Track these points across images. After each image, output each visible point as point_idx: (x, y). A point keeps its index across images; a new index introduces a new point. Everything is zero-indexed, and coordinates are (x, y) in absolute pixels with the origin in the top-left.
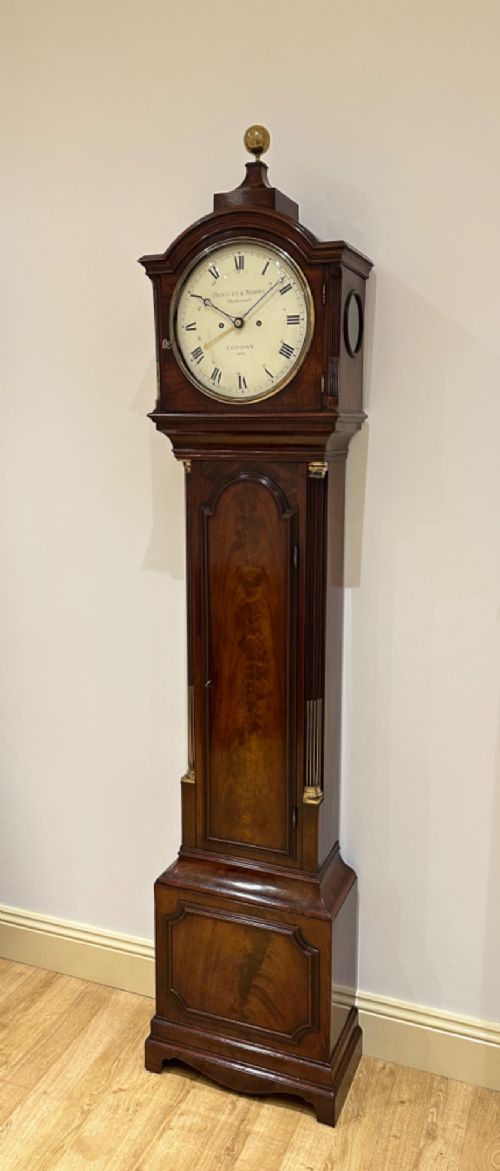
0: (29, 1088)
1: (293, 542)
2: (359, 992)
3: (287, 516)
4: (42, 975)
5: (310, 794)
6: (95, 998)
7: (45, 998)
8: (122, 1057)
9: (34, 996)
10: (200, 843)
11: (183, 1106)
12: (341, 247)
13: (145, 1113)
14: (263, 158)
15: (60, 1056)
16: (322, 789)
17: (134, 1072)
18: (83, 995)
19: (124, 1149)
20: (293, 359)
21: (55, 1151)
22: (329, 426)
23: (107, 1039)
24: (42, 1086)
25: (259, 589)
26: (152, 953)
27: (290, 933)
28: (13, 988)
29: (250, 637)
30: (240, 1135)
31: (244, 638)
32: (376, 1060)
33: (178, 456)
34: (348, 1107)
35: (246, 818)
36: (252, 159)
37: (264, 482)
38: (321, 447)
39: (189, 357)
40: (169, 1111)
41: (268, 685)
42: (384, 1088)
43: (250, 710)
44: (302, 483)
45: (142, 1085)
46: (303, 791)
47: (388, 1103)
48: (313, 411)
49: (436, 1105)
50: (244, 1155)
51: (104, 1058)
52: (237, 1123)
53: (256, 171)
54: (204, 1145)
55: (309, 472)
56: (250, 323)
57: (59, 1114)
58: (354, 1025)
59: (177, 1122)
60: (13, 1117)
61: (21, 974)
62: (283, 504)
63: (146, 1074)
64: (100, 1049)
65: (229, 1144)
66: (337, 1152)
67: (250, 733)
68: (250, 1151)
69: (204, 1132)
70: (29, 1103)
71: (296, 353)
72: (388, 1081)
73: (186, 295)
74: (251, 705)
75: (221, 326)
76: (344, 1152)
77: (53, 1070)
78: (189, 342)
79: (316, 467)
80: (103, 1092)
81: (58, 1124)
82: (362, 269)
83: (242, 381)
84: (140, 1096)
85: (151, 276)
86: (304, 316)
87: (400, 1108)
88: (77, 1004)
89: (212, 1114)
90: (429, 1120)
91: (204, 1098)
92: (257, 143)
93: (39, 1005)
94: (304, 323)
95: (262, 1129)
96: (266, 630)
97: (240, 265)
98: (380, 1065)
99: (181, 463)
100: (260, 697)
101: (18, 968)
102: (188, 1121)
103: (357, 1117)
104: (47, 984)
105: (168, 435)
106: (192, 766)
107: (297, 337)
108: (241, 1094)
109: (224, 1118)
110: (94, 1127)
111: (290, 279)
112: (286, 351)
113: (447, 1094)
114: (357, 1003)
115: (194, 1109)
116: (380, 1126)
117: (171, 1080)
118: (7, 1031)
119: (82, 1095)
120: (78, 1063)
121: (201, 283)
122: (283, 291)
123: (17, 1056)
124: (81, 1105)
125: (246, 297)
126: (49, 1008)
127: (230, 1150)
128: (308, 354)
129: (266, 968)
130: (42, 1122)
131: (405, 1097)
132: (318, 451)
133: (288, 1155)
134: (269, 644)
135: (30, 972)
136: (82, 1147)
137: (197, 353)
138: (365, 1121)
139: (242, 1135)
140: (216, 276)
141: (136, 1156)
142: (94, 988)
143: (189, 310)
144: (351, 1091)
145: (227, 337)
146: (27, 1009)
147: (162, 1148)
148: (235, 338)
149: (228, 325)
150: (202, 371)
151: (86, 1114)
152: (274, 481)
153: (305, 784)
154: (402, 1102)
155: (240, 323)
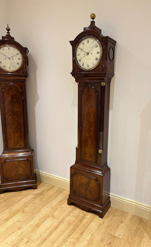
0: (45, 205)
1: (98, 99)
2: (110, 194)
3: (97, 94)
4: (51, 186)
5: (100, 151)
6: (60, 191)
7: (51, 190)
8: (63, 202)
9: (49, 190)
10: (79, 160)
11: (73, 212)
12: (107, 37)
13: (66, 212)
14: (94, 20)
15: (52, 200)
16: (103, 150)
17: (65, 205)
18: (58, 190)
19: (61, 218)
20: (98, 61)
21: (48, 217)
22: (104, 75)
23: (61, 198)
24: (47, 205)
25: (91, 109)
26: (69, 182)
27: (95, 178)
28: (45, 188)
29: (89, 119)
30: (83, 218)
31: (88, 119)
32: (113, 208)
33: (76, 81)
34: (106, 215)
35: (88, 155)
36: (92, 20)
37: (93, 87)
38: (103, 79)
39: (78, 61)
40: (71, 212)
41: (92, 129)
42: (114, 213)
43: (89, 134)
44: (100, 87)
45: (66, 207)
46: (99, 150)
47: (114, 216)
48: (101, 72)
49: (124, 217)
50: (84, 221)
51: (60, 202)
52: (83, 216)
53: (93, 23)
54: (76, 219)
55: (101, 85)
56: (90, 54)
57: (50, 210)
58: (109, 200)
59: (72, 214)
60: (41, 210)
61: (47, 186)
62: (96, 92)
63: (67, 205)
64: (59, 200)
65: (81, 219)
66: (102, 223)
67: (89, 138)
68: (85, 221)
69: (77, 217)
70: (45, 208)
71: (98, 59)
72: (115, 212)
73: (78, 48)
74: (89, 133)
75: (84, 54)
76: (103, 223)
77: (50, 203)
78: (78, 58)
79: (102, 83)
80: (59, 208)
81: (49, 212)
82: (114, 43)
83: (88, 66)
84: (66, 209)
85: (71, 45)
86: (100, 52)
87: (116, 217)
88: (57, 192)
89: (79, 214)
90: (122, 219)
91: (78, 211)
92: (93, 17)
93: (50, 191)
94: (100, 53)
95: (88, 217)
96: (92, 118)
97: (88, 42)
98: (114, 209)
99: (77, 83)
100: (91, 131)
101: (47, 185)
102: (74, 214)
103: (107, 217)
104: (52, 188)
105: (74, 77)
106: (78, 145)
107: (98, 56)
108: (85, 211)
109: (81, 214)
110: (56, 213)
111: (98, 44)
112: (97, 59)
113: (127, 215)
114: (110, 196)
115: (75, 212)
116: (112, 219)
117: (72, 207)
118: (42, 195)
119: (54, 208)
120: (55, 202)
121: (81, 46)
122: (96, 47)
123: (44, 200)
124: (54, 209)
125: (89, 48)
126: (51, 192)
127: (81, 220)
128: (101, 60)
129: (90, 185)
130: (46, 212)
131: (118, 215)
132: (103, 80)
133: (92, 222)
134: (93, 120)
135: (49, 185)
136: (53, 217)
137: (80, 60)
138: (109, 218)
139: (84, 218)
140: (84, 44)
141: (63, 219)
142: (60, 189)
143: (79, 51)
144: (107, 213)
145: (85, 57)
146: (47, 192)
147: (68, 218)
148: (87, 57)
149: (86, 54)
150: (80, 64)
151: (55, 211)
152: (95, 87)
153: (99, 149)
154: (117, 216)
155: (88, 54)
